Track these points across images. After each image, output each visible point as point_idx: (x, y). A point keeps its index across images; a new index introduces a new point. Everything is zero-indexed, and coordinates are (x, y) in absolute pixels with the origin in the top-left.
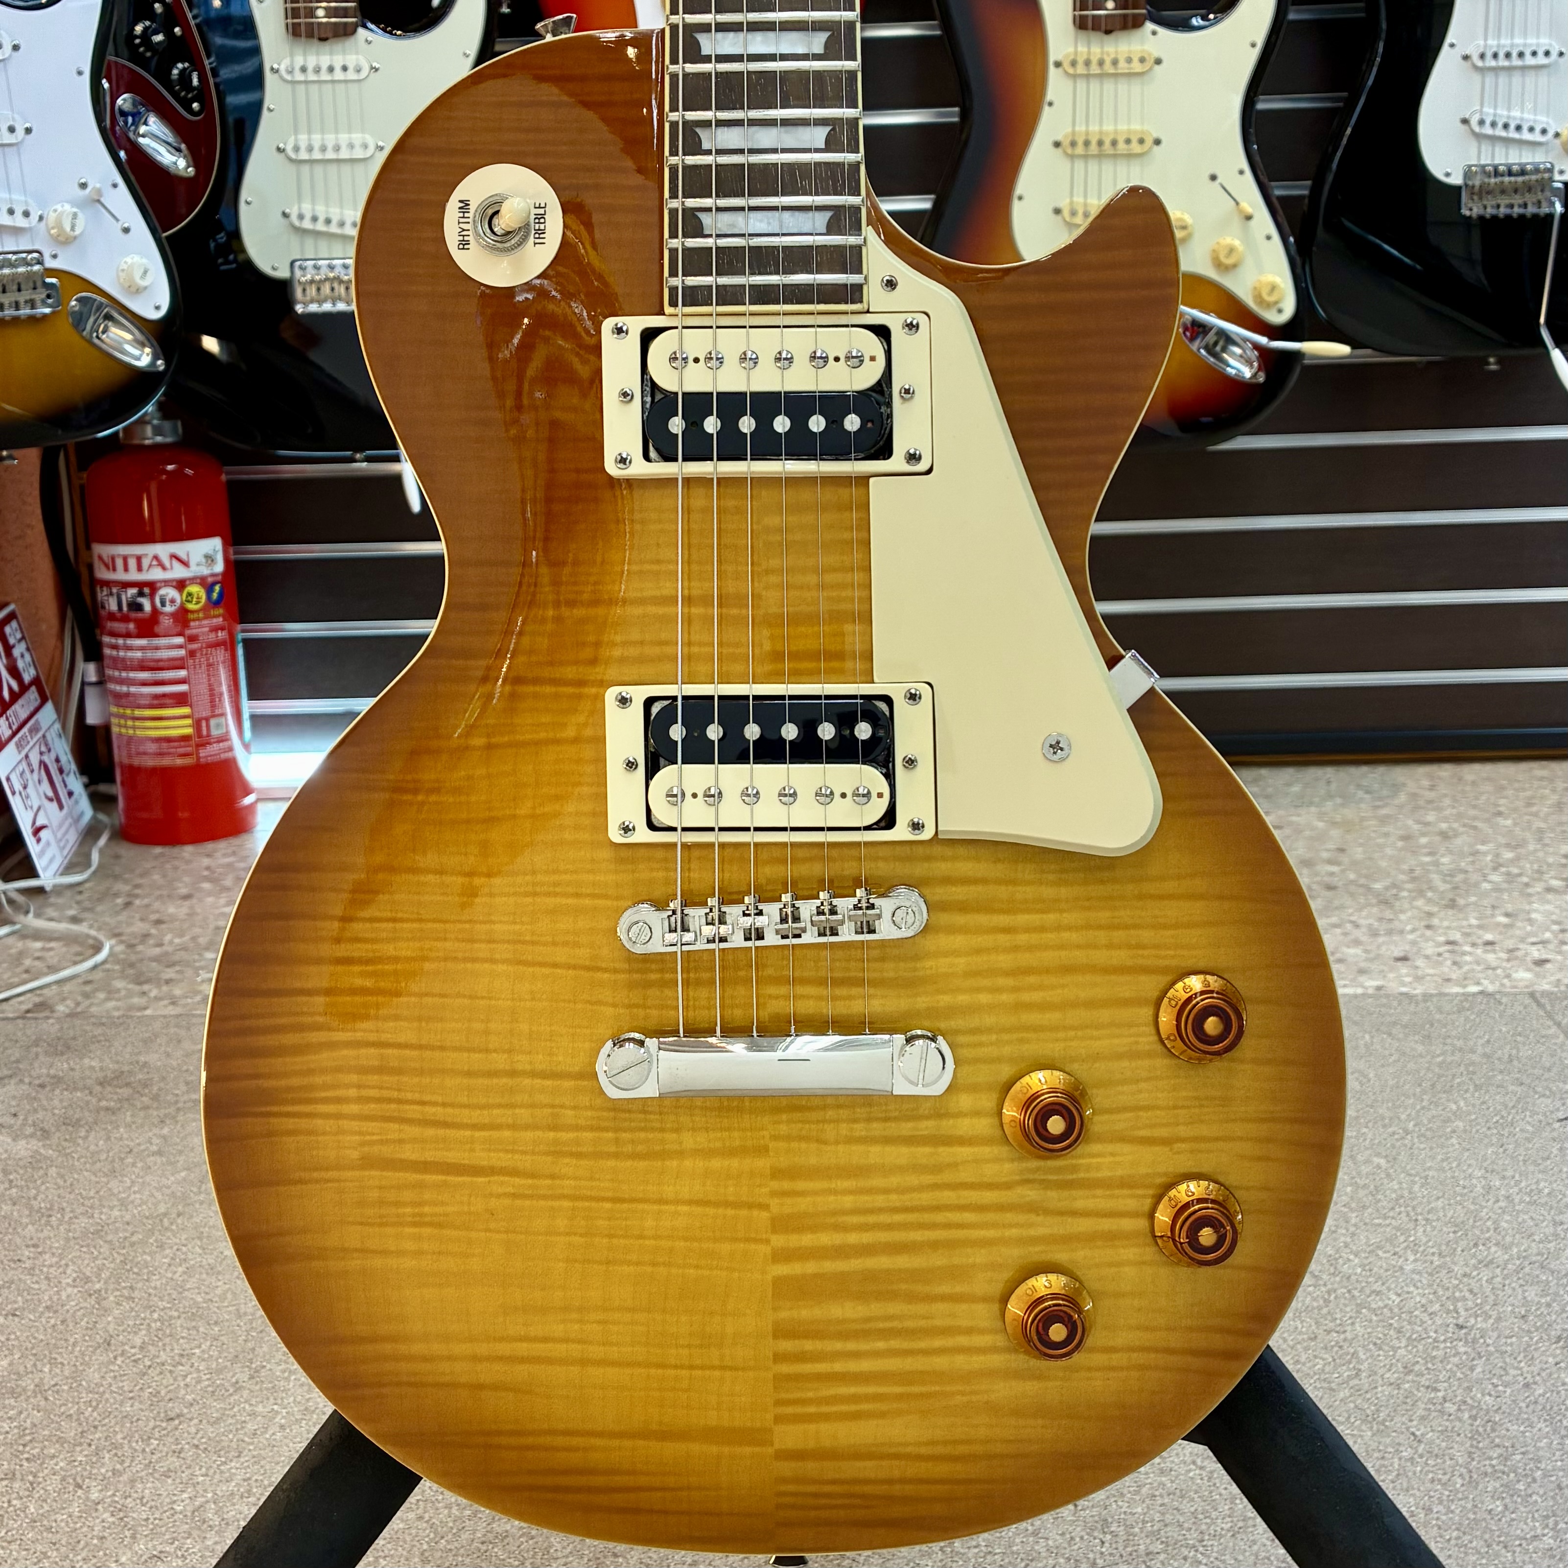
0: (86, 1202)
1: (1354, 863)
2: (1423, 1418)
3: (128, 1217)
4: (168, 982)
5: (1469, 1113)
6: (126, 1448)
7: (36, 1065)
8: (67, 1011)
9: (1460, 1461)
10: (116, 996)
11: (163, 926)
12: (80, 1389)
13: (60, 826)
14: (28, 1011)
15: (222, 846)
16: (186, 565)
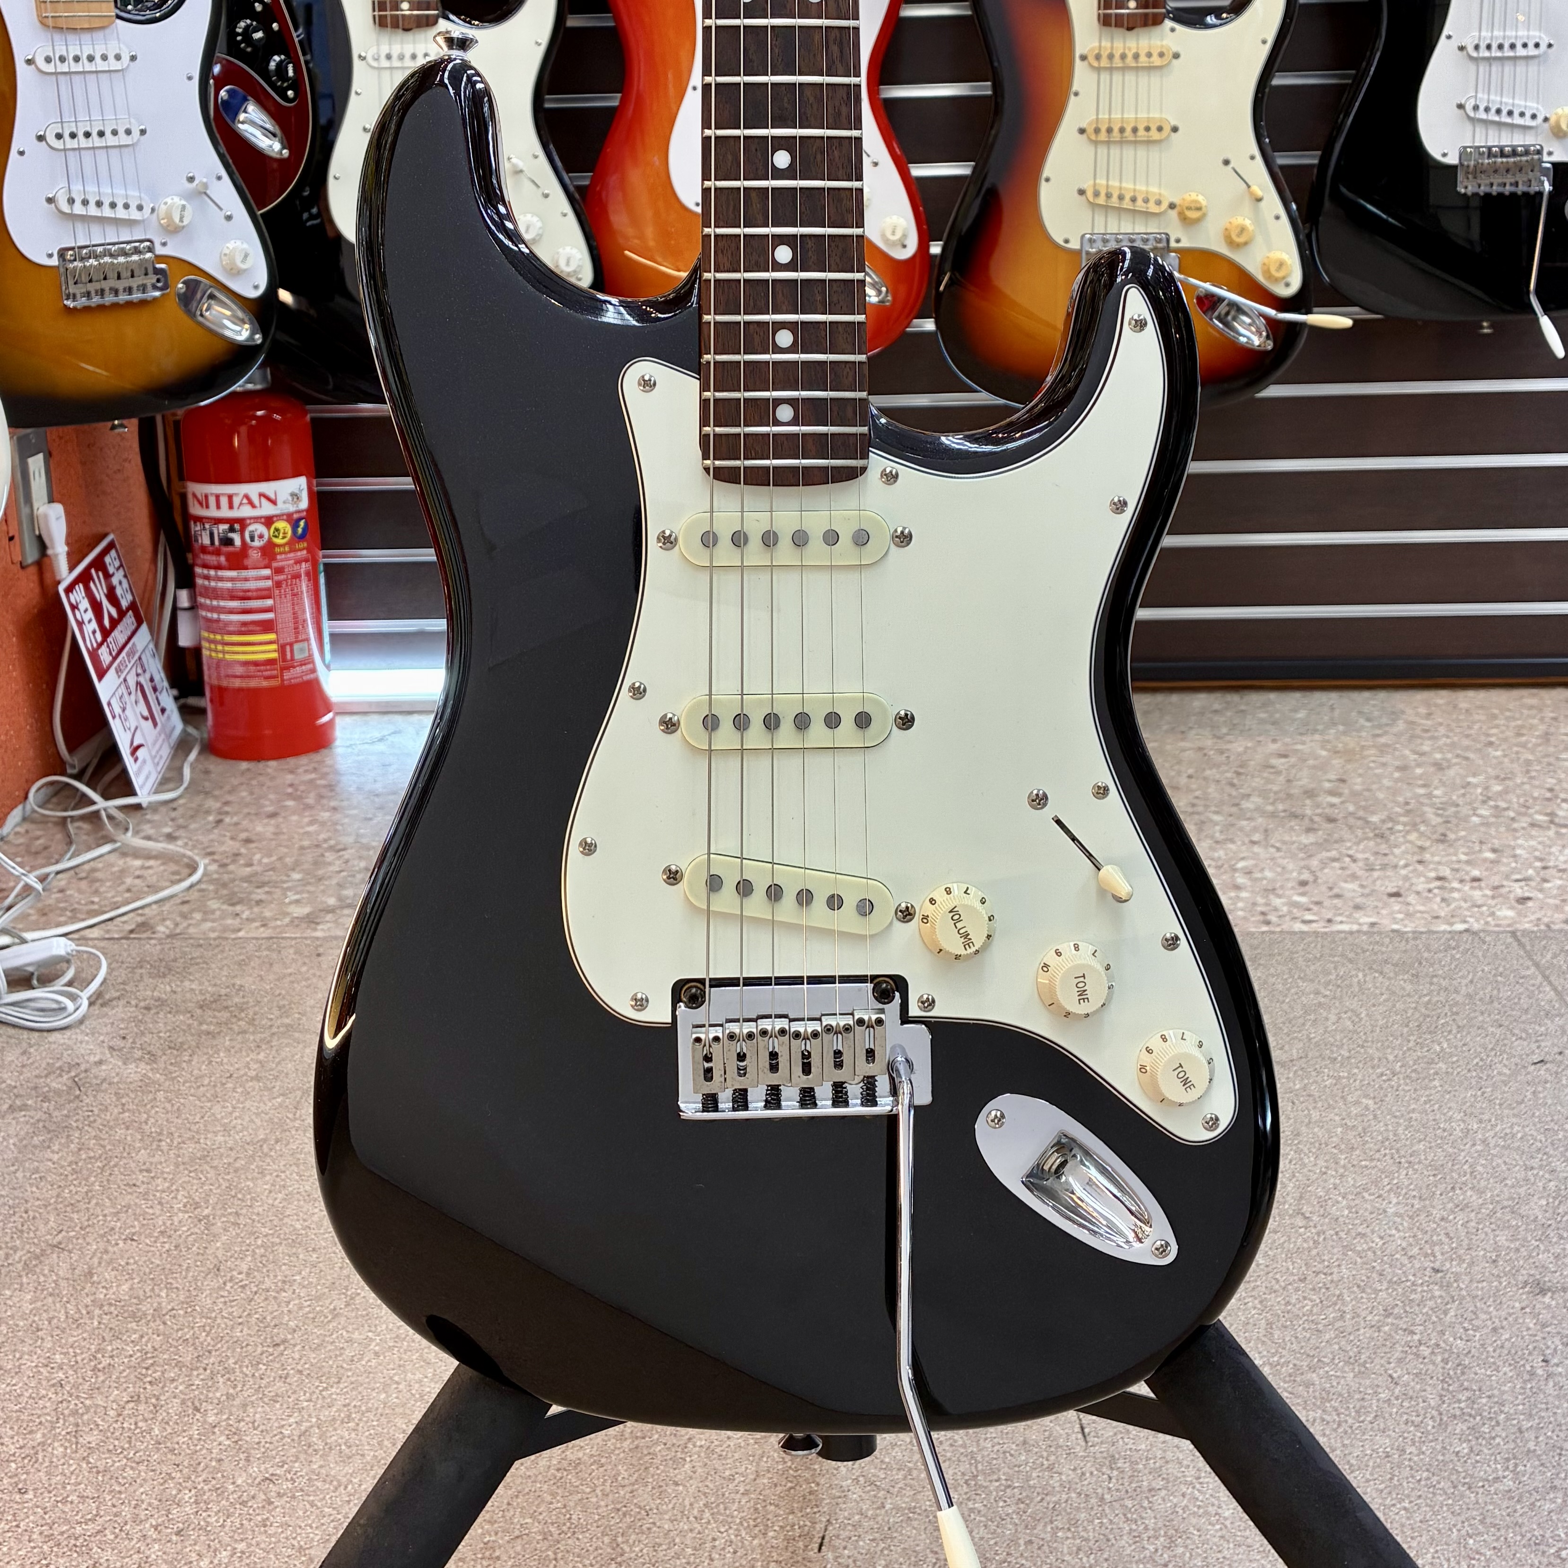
0: (195, 1128)
1: (1355, 794)
2: (1400, 1361)
3: (231, 1143)
4: (259, 902)
5: (1451, 1055)
6: (237, 1370)
7: (141, 988)
8: (167, 932)
9: (1433, 1403)
10: (212, 917)
11: (252, 845)
12: (194, 1313)
13: (154, 744)
14: (132, 931)
15: (303, 760)
16: (274, 502)
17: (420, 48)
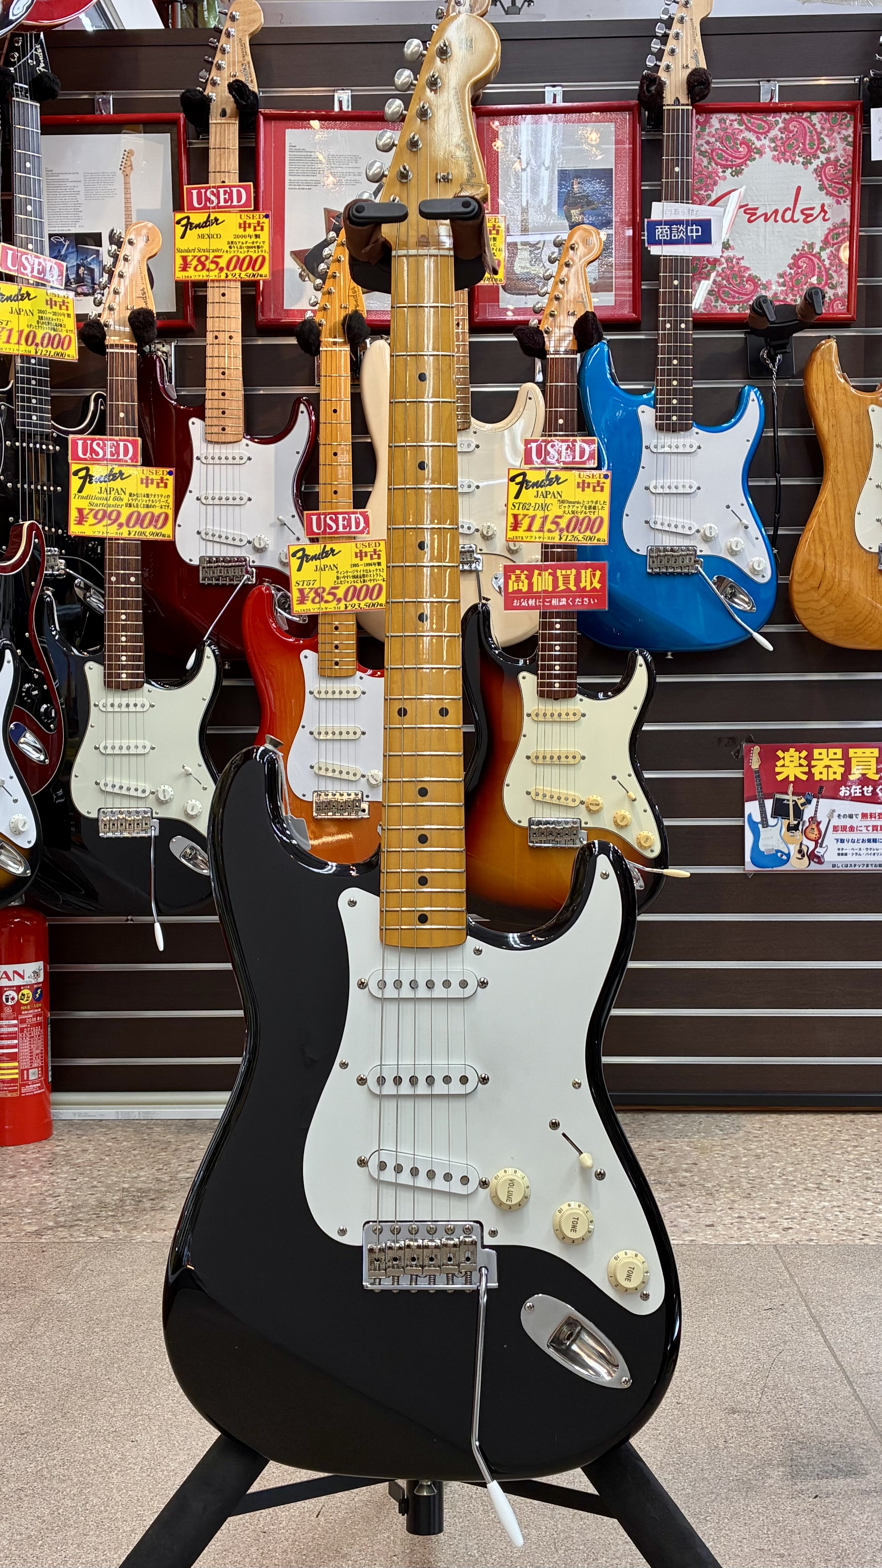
16: (22, 977)
17: (132, 701)
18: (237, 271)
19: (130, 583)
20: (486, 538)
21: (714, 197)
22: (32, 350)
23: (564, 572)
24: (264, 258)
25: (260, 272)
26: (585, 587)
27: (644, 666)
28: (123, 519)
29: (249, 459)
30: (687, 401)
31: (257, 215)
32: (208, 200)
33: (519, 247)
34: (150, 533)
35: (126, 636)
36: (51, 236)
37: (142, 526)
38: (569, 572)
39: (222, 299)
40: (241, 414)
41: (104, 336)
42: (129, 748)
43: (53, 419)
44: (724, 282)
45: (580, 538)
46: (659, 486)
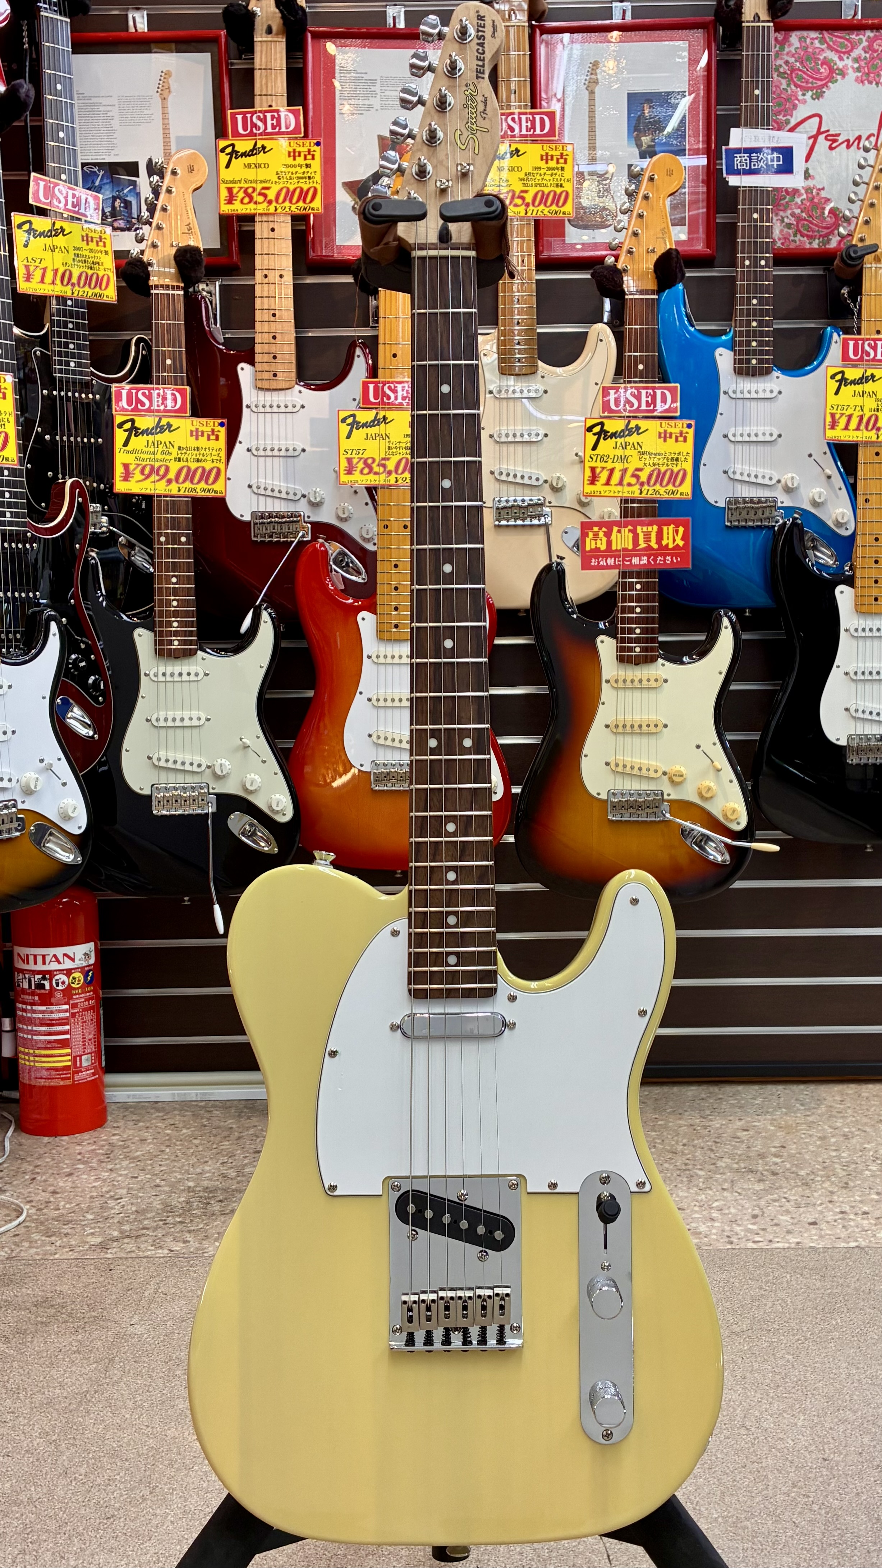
1: (790, 1156)
4: (66, 1235)
10: (35, 1245)
11: (58, 1196)
16: (73, 960)
17: (185, 669)
18: (287, 204)
19: (180, 543)
20: (556, 490)
21: (793, 122)
22: (67, 291)
23: (645, 529)
24: (315, 190)
25: (312, 205)
26: (667, 545)
27: (730, 629)
28: (172, 475)
29: (303, 407)
30: (767, 344)
31: (307, 142)
32: (254, 125)
33: (587, 177)
34: (200, 489)
35: (177, 600)
36: (83, 165)
37: (192, 482)
38: (650, 528)
39: (272, 235)
40: (293, 359)
41: (148, 276)
42: (182, 720)
43: (92, 365)
44: (804, 215)
45: (662, 492)
46: (738, 434)
